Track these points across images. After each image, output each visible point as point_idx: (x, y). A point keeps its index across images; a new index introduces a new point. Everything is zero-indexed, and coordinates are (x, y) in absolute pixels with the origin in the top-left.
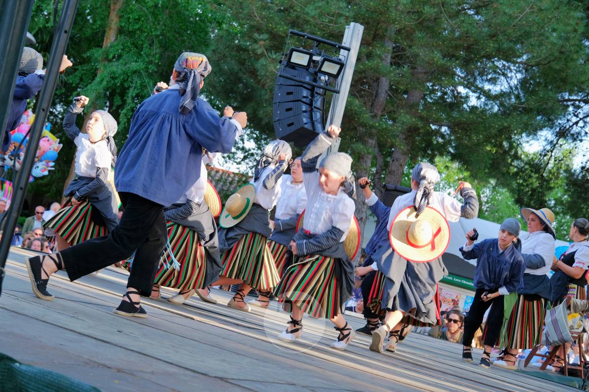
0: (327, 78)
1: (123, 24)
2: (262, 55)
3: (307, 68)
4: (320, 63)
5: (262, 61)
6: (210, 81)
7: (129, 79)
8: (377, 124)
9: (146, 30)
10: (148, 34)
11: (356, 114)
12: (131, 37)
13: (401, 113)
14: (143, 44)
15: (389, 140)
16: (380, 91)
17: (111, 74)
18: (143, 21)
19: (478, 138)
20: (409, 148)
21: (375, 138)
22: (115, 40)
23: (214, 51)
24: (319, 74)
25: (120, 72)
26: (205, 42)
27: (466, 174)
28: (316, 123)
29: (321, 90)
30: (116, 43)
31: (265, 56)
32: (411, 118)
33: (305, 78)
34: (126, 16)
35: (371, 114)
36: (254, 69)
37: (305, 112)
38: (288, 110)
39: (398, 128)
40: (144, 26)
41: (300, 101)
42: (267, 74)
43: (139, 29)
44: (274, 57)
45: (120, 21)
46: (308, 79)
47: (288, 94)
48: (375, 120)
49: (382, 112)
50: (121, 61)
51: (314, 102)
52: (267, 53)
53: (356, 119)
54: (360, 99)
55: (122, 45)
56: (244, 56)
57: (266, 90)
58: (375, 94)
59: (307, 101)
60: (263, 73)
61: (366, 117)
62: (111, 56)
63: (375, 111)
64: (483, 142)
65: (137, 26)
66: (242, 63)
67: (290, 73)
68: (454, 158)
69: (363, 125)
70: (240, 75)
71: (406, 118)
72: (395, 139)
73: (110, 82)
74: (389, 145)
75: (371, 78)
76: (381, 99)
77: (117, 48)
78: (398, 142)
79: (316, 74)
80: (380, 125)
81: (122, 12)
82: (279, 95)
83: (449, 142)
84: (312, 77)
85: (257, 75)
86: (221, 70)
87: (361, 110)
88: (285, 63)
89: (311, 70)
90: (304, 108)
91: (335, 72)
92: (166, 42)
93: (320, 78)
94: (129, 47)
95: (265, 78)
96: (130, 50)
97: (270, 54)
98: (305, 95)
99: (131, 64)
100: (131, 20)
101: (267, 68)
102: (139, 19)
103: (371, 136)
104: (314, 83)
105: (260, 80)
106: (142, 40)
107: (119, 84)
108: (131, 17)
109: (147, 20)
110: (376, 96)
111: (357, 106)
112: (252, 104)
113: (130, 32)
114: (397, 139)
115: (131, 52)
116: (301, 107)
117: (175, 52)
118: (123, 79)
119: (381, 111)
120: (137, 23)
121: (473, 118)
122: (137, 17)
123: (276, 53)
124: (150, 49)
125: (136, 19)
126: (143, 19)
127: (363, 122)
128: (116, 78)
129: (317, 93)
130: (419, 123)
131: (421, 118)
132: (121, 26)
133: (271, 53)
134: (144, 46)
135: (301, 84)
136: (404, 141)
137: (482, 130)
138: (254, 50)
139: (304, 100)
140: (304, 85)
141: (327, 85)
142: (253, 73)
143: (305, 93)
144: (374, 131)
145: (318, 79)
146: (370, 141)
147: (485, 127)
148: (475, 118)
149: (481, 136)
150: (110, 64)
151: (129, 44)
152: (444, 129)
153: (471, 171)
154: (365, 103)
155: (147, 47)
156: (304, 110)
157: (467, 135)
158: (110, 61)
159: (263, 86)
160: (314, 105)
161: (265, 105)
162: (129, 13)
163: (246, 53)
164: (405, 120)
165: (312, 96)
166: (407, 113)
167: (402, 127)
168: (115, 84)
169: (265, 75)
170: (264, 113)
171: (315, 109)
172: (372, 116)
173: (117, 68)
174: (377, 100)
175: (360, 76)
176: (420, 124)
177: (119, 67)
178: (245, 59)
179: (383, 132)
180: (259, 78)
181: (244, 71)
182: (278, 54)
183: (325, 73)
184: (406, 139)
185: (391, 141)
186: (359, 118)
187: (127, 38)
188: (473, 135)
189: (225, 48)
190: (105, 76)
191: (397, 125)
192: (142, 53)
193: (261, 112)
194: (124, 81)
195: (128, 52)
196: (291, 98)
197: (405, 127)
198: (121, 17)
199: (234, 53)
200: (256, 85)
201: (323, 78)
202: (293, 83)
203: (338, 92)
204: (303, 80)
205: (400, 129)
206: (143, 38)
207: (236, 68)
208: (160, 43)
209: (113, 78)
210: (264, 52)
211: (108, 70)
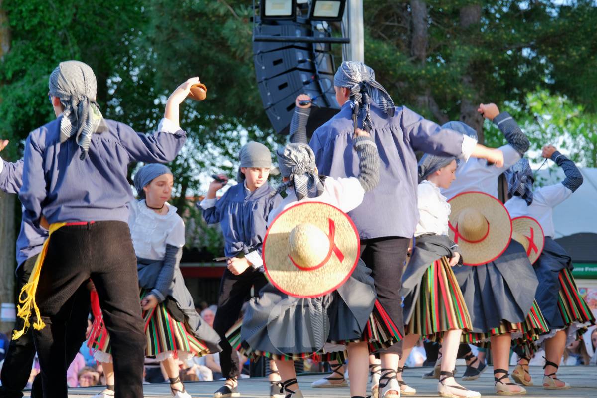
0: (325, 25)
1: (14, 23)
2: (227, 15)
3: (292, 18)
4: (310, 7)
5: (230, 24)
6: (163, 73)
7: (45, 102)
8: (424, 72)
9: (50, 23)
10: (55, 27)
11: (390, 65)
12: (32, 40)
13: (455, 46)
14: (51, 45)
15: (448, 90)
16: (415, 21)
17: (17, 101)
18: (43, 12)
19: (580, 52)
20: (481, 93)
21: (427, 92)
22: (10, 49)
23: (158, 27)
24: (313, 23)
25: (28, 94)
26: (143, 18)
27: (578, 110)
28: (327, 95)
29: (323, 45)
30: (12, 54)
31: (232, 15)
32: (472, 49)
33: (295, 35)
34: (16, 10)
35: (411, 59)
36: (223, 38)
37: (307, 83)
38: (281, 87)
39: (456, 69)
40: (46, 19)
41: (295, 69)
42: (243, 40)
43: (40, 24)
44: (246, 13)
45: (10, 21)
46: (298, 34)
47: (276, 63)
48: (419, 66)
49: (427, 50)
50: (26, 78)
51: (316, 66)
52: (234, 10)
53: (391, 72)
54: (390, 41)
55: (22, 53)
56: (202, 23)
57: (248, 65)
58: (409, 28)
59: (306, 66)
60: (236, 41)
61: (405, 65)
62: (10, 75)
63: (417, 53)
64: (589, 56)
65: (35, 21)
66: (201, 34)
67: (271, 32)
68: (554, 90)
69: (404, 78)
70: (205, 52)
71: (464, 52)
72: (456, 86)
73: (18, 112)
74: (449, 97)
75: (398, 7)
76: (421, 33)
77: (16, 60)
78: (461, 89)
79: (308, 23)
80: (427, 71)
81: (9, 5)
82: (263, 68)
83: (541, 68)
84: (304, 30)
85: (229, 47)
86: (175, 52)
87: (393, 57)
88: (259, 19)
89: (300, 19)
90: (304, 77)
91: (334, 13)
92: (85, 33)
93: (316, 28)
94: (31, 54)
95: (241, 47)
96: (36, 58)
97: (238, 11)
98: (300, 59)
99: (41, 78)
100: (25, 14)
101: (240, 33)
102: (36, 10)
103: (419, 90)
104: (309, 38)
105: (235, 53)
106: (48, 40)
107: (31, 113)
108: (24, 10)
109: (48, 8)
110: (412, 31)
111: (386, 52)
112: (234, 91)
113: (29, 32)
114: (460, 86)
115: (38, 61)
116: (300, 78)
117: (102, 44)
118: (36, 103)
119: (424, 50)
120: (34, 16)
121: (564, 24)
122: (32, 8)
123: (246, 8)
124: (64, 49)
125: (31, 11)
126: (41, 8)
127: (402, 74)
128: (26, 105)
129: (317, 51)
130: (486, 53)
131: (488, 46)
132: (12, 27)
133: (240, 8)
134: (54, 46)
135: (290, 44)
136: (472, 85)
137: (583, 39)
138: (215, 11)
139: (301, 66)
140: (296, 44)
141: (329, 36)
142: (223, 44)
143: (300, 55)
144: (422, 82)
145: (313, 29)
146: (421, 98)
147: (585, 33)
148: (567, 24)
149: (583, 48)
150: (12, 87)
151: (31, 50)
152: (526, 52)
153: (583, 103)
154: (398, 45)
155: (58, 48)
156: (305, 80)
157: (562, 53)
158: (10, 82)
159: (242, 59)
160: (318, 69)
161: (252, 87)
162: (20, 5)
163: (205, 18)
164: (463, 55)
165: (312, 57)
166: (463, 43)
167: (462, 66)
168: (26, 114)
169: (240, 43)
170: (253, 99)
171: (321, 76)
172: (413, 62)
173: (23, 89)
174: (414, 37)
175: (380, 7)
176: (488, 55)
177: (26, 87)
178: (205, 29)
179: (434, 81)
180: (233, 49)
181: (209, 45)
182: (249, 9)
183: (321, 19)
184: (473, 81)
185: (452, 90)
186: (394, 70)
187: (28, 43)
188: (571, 50)
189: (172, 19)
190: (9, 107)
191: (454, 64)
192: (54, 57)
193: (250, 98)
194: (39, 105)
195: (33, 63)
196: (281, 68)
197: (466, 65)
198: (9, 13)
199: (187, 24)
200: (231, 61)
201: (319, 26)
202: (279, 45)
203: (347, 41)
204: (291, 37)
205: (459, 69)
206: (49, 36)
207: (195, 43)
208: (76, 36)
209: (22, 106)
210: (228, 11)
211: (11, 96)
